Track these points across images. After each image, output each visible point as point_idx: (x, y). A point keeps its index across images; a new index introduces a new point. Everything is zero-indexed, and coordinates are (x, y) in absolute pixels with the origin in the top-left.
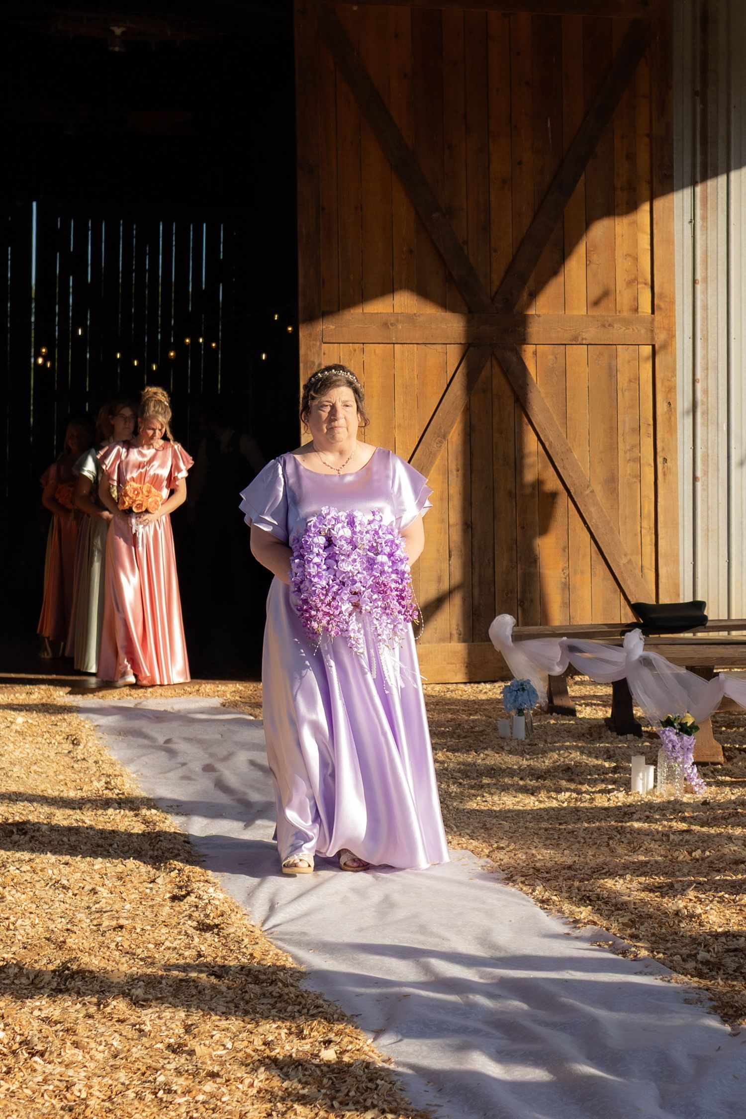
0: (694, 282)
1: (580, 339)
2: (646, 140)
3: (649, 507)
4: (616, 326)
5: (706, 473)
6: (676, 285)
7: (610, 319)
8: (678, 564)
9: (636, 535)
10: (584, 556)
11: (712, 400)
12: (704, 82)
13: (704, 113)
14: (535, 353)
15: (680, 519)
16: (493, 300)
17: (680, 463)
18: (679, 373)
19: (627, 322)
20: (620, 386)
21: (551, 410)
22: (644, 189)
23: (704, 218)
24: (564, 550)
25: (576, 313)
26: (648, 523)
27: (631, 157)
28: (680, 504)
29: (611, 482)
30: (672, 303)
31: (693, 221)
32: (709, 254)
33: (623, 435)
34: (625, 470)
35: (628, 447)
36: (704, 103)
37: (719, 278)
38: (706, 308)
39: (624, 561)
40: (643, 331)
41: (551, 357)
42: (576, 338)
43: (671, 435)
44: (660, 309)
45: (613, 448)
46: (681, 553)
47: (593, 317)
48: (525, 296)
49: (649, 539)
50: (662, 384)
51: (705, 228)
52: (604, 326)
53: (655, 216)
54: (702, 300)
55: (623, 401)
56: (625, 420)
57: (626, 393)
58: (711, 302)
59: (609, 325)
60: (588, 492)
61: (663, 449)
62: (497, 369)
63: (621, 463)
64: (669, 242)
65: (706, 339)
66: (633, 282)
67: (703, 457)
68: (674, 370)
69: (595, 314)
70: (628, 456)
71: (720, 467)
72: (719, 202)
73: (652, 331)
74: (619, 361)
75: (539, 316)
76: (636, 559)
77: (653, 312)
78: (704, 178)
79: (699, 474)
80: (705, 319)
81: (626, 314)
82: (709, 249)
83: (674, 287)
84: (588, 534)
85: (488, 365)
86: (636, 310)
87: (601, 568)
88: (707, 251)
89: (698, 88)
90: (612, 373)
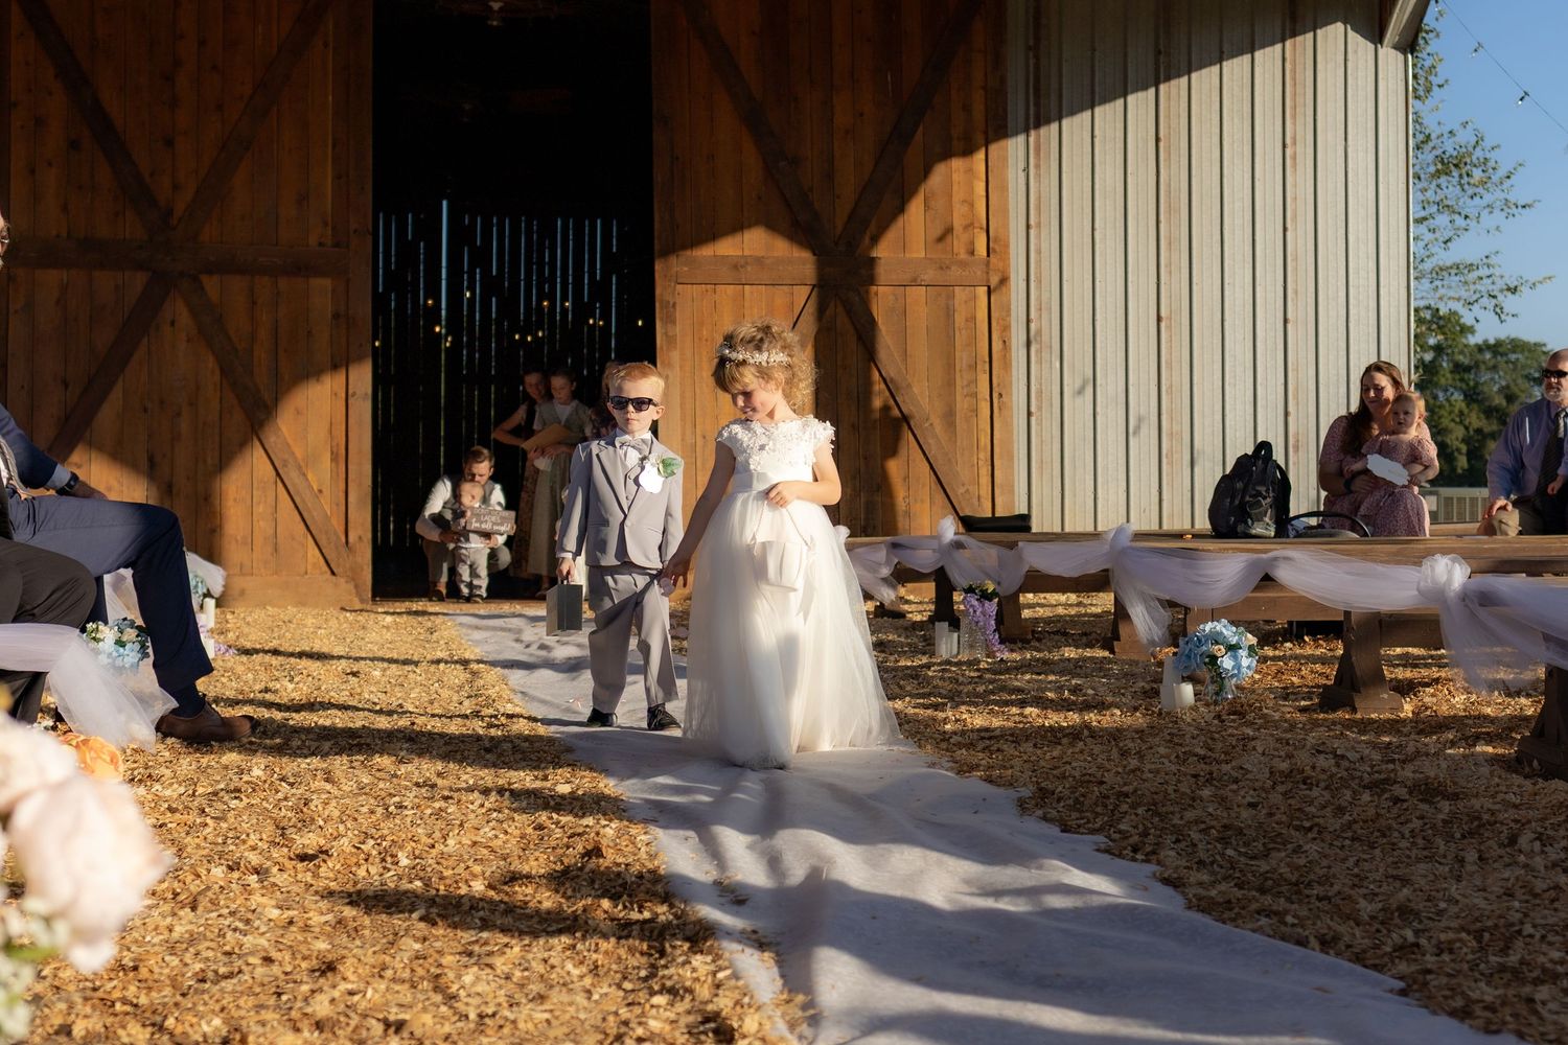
0: (1028, 227)
1: (919, 280)
2: (982, 92)
3: (985, 440)
4: (953, 268)
5: (1040, 408)
6: (1011, 230)
7: (947, 262)
8: (1013, 494)
9: (973, 465)
10: (924, 486)
11: (1045, 338)
12: (1037, 39)
13: (1037, 67)
14: (876, 294)
15: (1016, 452)
16: (836, 244)
17: (1015, 398)
18: (1013, 314)
19: (963, 264)
20: (957, 325)
21: (892, 347)
22: (980, 138)
23: (1038, 166)
24: (905, 479)
25: (915, 255)
26: (984, 455)
27: (967, 108)
28: (1015, 437)
29: (949, 416)
30: (1007, 246)
31: (1026, 170)
32: (1042, 200)
33: (960, 371)
34: (962, 404)
35: (965, 383)
36: (1037, 57)
37: (1052, 223)
38: (1039, 252)
39: (961, 490)
40: (979, 273)
41: (891, 297)
42: (915, 280)
43: (1007, 372)
44: (995, 251)
45: (950, 383)
46: (1016, 484)
47: (931, 259)
48: (867, 240)
49: (985, 471)
50: (998, 323)
51: (1038, 175)
52: (941, 268)
53: (990, 164)
54: (1036, 244)
55: (960, 339)
56: (962, 358)
57: (963, 332)
58: (1044, 246)
59: (947, 267)
60: (926, 425)
61: (999, 385)
62: (840, 309)
63: (958, 398)
64: (1004, 188)
65: (1039, 281)
66: (969, 226)
67: (1037, 392)
68: (1009, 310)
69: (933, 256)
70: (965, 391)
71: (1054, 402)
72: (1052, 150)
73: (988, 273)
74: (957, 302)
75: (880, 258)
76: (973, 489)
77: (988, 255)
78: (1037, 126)
79: (1033, 409)
80: (1039, 262)
81: (963, 256)
82: (1042, 195)
83: (1008, 232)
84: (927, 465)
85: (832, 305)
86: (972, 253)
87: (940, 497)
88: (1040, 197)
89: (1031, 43)
90: (949, 313)
